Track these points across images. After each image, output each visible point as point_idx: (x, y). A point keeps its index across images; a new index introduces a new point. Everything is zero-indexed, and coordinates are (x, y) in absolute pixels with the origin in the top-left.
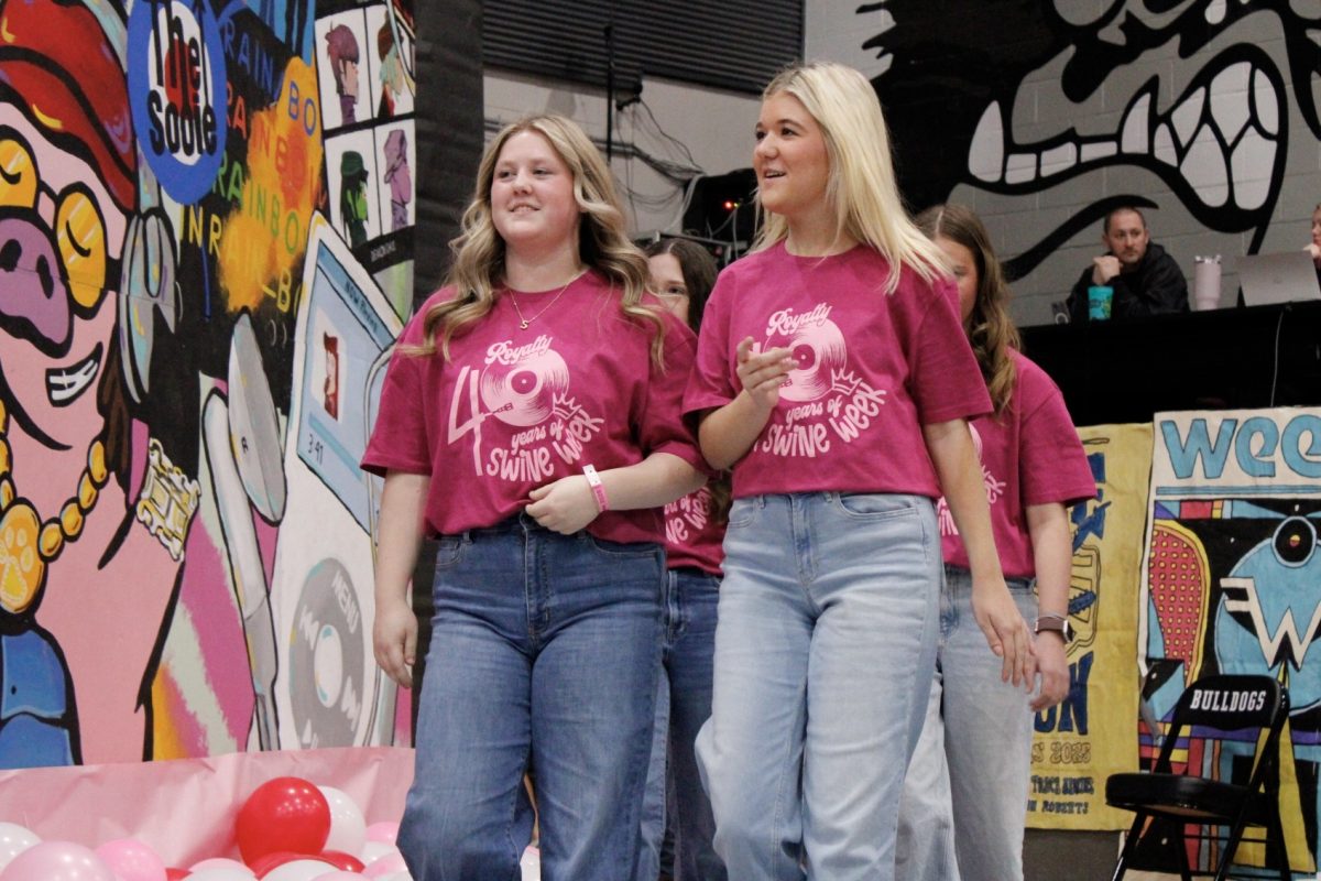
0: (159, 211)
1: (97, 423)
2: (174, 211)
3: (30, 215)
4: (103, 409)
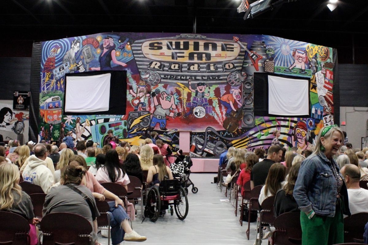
0: (309, 131)
1: (305, 142)
2: (310, 131)
3: (300, 133)
4: (305, 141)
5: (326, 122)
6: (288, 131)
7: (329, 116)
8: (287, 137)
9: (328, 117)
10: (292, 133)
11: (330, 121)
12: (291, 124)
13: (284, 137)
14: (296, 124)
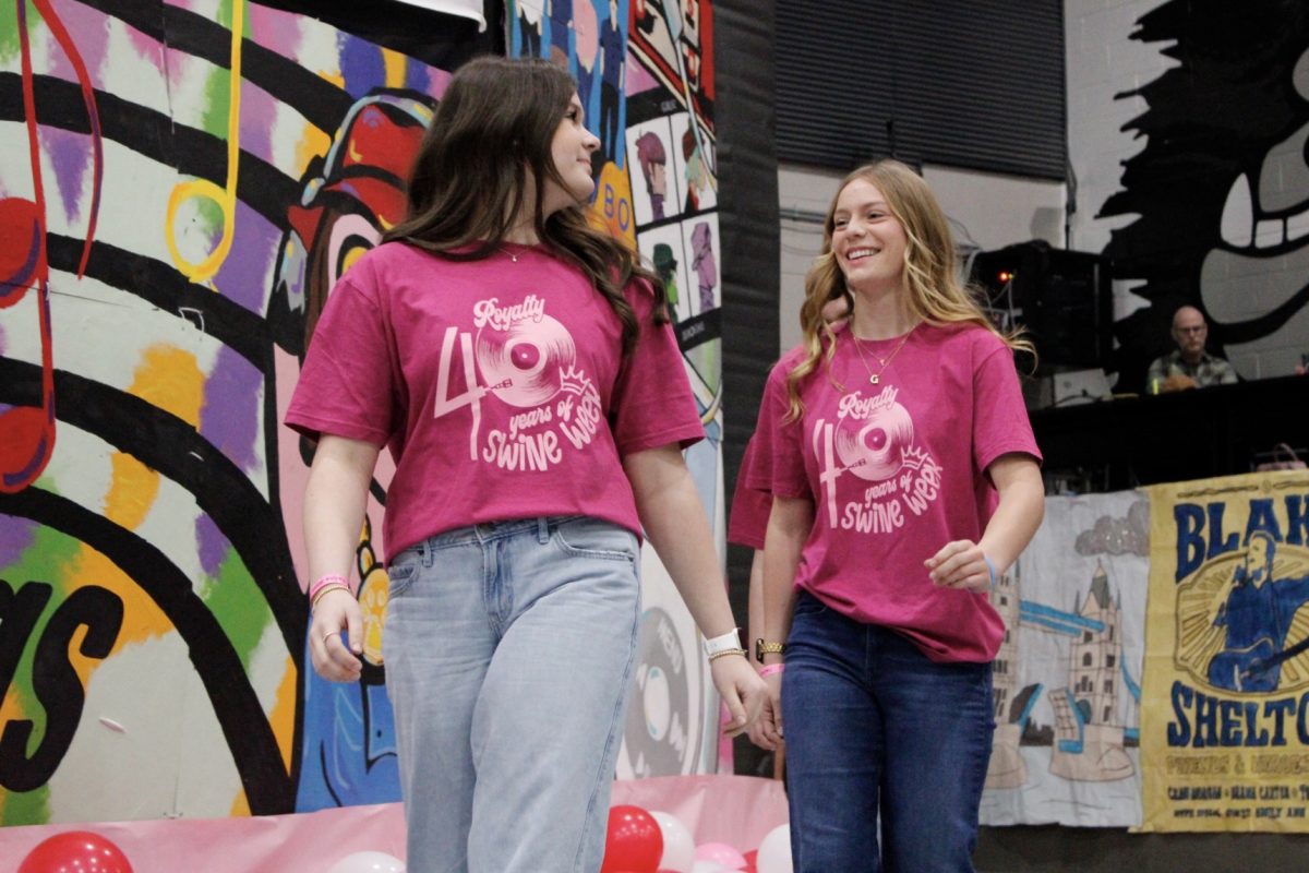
5: (660, 221)
6: (216, 240)
7: (681, 122)
8: (205, 349)
9: (669, 129)
10: (279, 296)
11: (691, 209)
12: (257, 129)
13: (161, 359)
14: (322, 144)
